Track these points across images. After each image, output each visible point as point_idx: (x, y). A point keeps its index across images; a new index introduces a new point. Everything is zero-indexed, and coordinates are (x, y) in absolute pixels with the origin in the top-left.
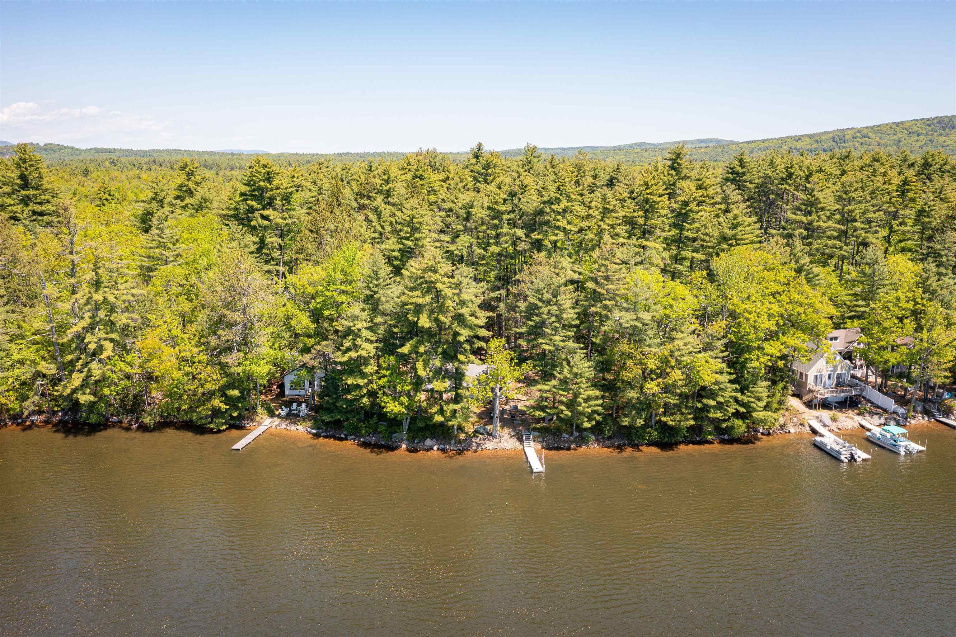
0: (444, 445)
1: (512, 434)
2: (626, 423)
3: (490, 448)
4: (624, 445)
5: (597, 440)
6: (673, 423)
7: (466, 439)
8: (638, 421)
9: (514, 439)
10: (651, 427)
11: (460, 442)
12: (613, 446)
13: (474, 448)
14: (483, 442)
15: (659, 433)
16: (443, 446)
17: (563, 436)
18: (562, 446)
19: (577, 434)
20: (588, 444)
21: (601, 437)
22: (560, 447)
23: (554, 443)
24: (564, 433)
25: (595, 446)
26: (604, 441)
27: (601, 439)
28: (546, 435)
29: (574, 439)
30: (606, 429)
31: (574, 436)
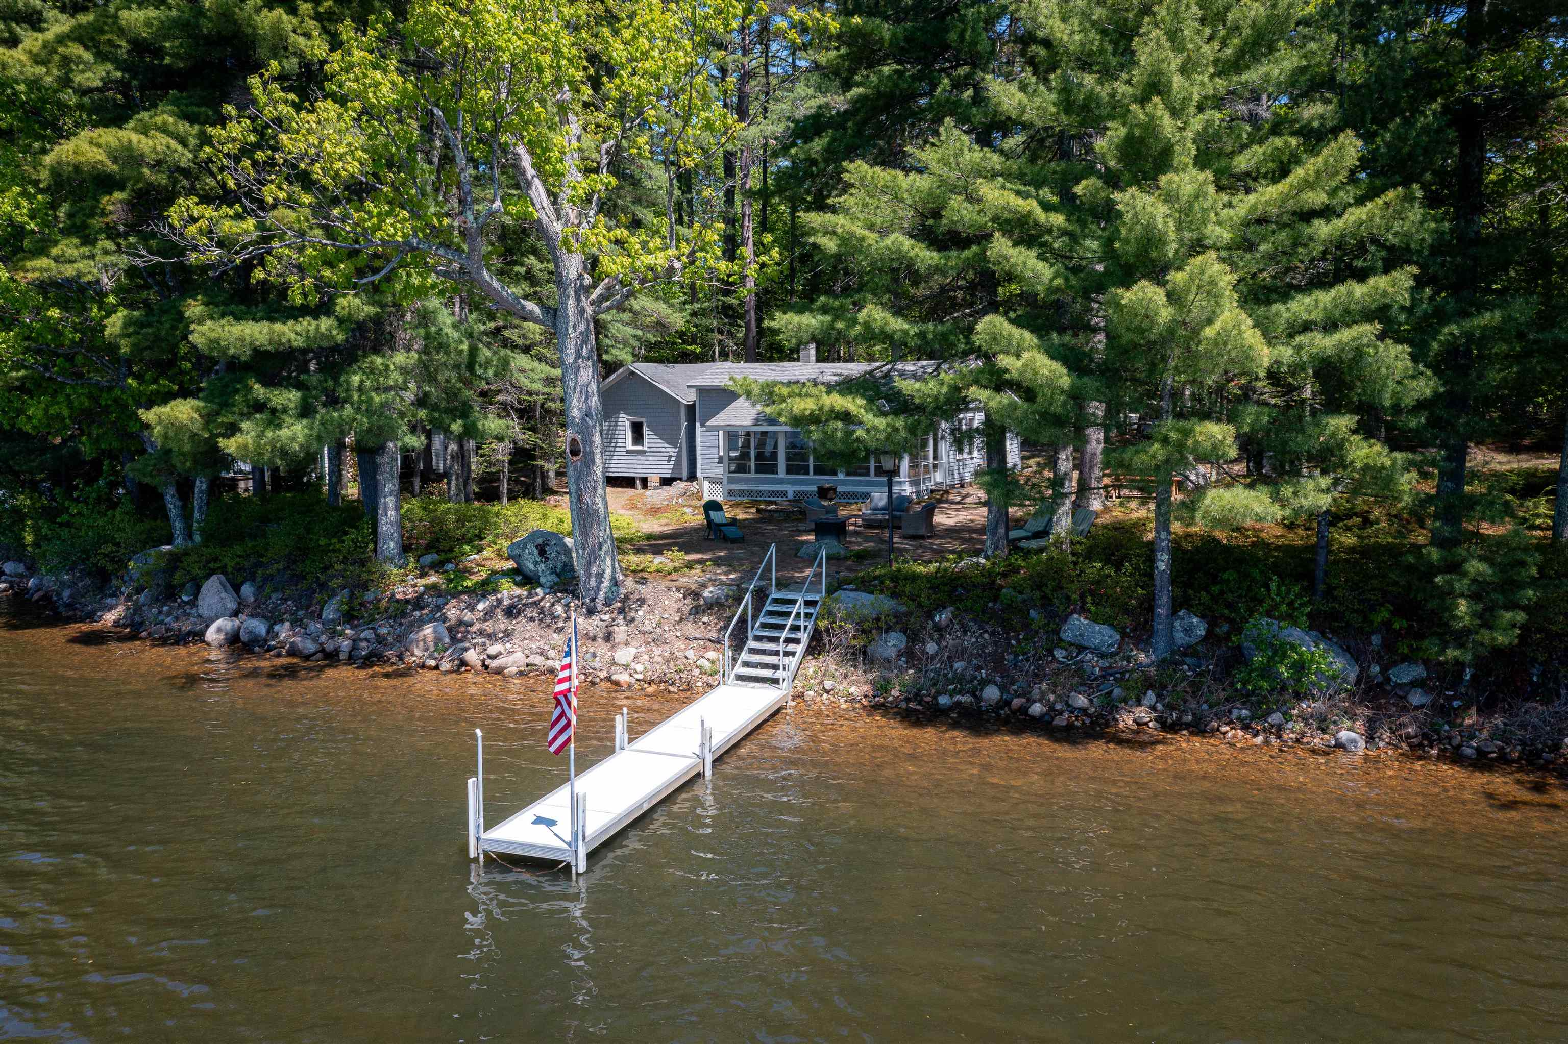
0: (274, 621)
1: (708, 593)
7: (417, 602)
9: (709, 626)
11: (364, 613)
13: (418, 655)
16: (259, 627)
17: (1067, 634)
18: (1037, 709)
19: (1188, 631)
20: (1276, 718)
21: (1417, 671)
22: (1024, 710)
23: (984, 683)
24: (1083, 610)
25: (1344, 735)
26: (1445, 712)
27: (1414, 684)
28: (942, 618)
29: (1162, 664)
30: (1462, 585)
31: (1160, 643)
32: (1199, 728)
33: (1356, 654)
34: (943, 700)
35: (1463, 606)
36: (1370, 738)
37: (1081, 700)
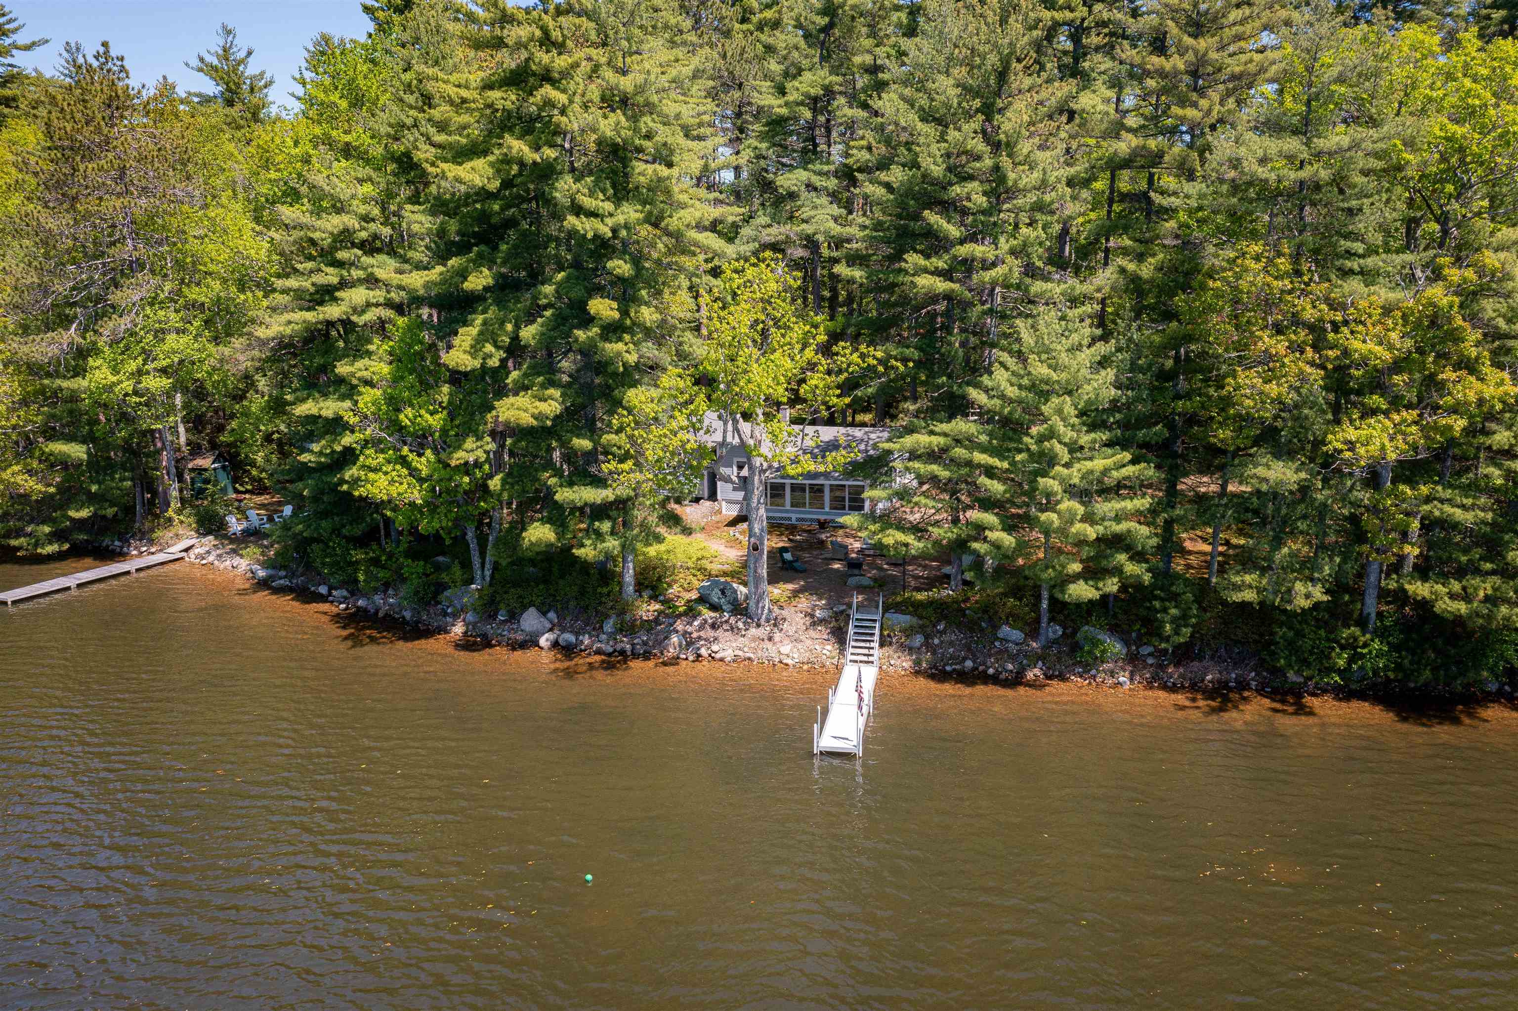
0: (577, 634)
1: (818, 613)
2: (1249, 596)
3: (728, 654)
4: (1243, 685)
5: (1133, 660)
6: (1462, 608)
7: (656, 621)
8: (1299, 586)
9: (822, 632)
10: (1362, 623)
11: (629, 628)
12: (1194, 687)
13: (672, 652)
14: (709, 633)
15: (1393, 647)
16: (570, 638)
17: (1000, 635)
18: (991, 671)
19: (1055, 632)
20: (1093, 672)
21: (1150, 649)
22: (985, 672)
23: (965, 659)
24: (1007, 623)
25: (1121, 679)
26: (1161, 667)
27: (1149, 654)
28: (941, 627)
29: (1043, 648)
30: (1167, 618)
31: (1043, 638)
32: (1062, 678)
33: (1127, 643)
34: (948, 668)
35: (1168, 627)
36: (1131, 680)
37: (1010, 667)
